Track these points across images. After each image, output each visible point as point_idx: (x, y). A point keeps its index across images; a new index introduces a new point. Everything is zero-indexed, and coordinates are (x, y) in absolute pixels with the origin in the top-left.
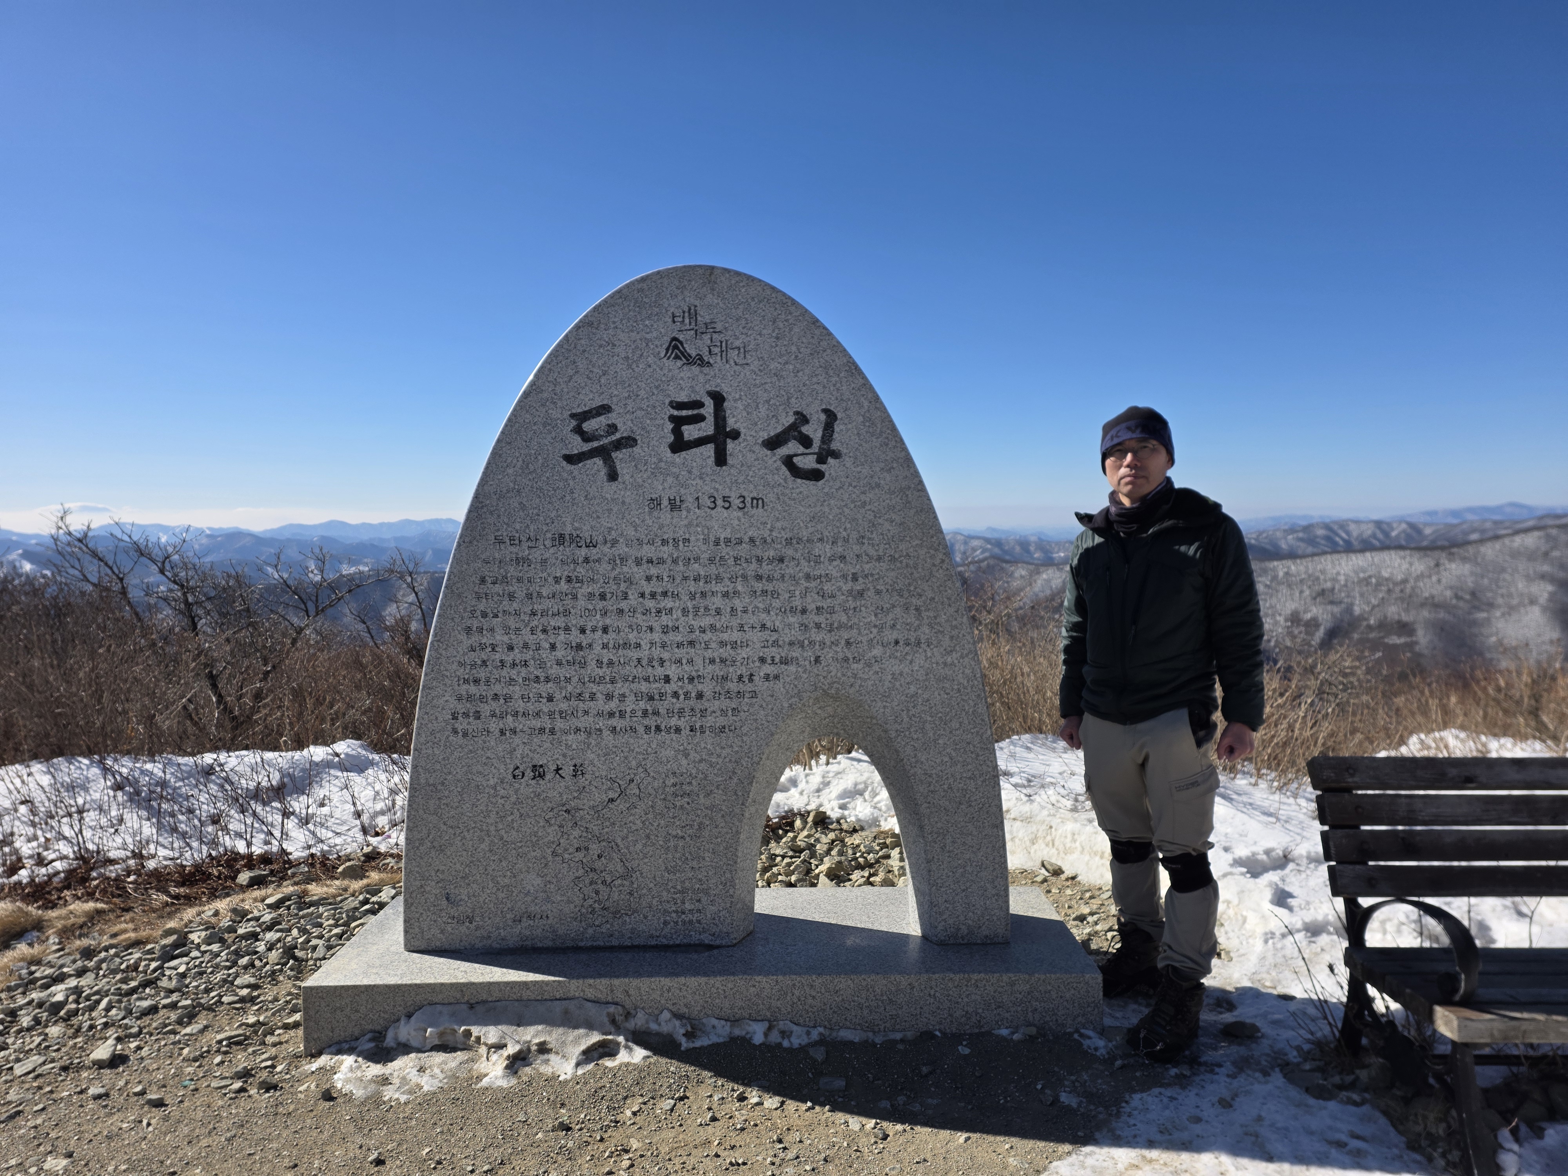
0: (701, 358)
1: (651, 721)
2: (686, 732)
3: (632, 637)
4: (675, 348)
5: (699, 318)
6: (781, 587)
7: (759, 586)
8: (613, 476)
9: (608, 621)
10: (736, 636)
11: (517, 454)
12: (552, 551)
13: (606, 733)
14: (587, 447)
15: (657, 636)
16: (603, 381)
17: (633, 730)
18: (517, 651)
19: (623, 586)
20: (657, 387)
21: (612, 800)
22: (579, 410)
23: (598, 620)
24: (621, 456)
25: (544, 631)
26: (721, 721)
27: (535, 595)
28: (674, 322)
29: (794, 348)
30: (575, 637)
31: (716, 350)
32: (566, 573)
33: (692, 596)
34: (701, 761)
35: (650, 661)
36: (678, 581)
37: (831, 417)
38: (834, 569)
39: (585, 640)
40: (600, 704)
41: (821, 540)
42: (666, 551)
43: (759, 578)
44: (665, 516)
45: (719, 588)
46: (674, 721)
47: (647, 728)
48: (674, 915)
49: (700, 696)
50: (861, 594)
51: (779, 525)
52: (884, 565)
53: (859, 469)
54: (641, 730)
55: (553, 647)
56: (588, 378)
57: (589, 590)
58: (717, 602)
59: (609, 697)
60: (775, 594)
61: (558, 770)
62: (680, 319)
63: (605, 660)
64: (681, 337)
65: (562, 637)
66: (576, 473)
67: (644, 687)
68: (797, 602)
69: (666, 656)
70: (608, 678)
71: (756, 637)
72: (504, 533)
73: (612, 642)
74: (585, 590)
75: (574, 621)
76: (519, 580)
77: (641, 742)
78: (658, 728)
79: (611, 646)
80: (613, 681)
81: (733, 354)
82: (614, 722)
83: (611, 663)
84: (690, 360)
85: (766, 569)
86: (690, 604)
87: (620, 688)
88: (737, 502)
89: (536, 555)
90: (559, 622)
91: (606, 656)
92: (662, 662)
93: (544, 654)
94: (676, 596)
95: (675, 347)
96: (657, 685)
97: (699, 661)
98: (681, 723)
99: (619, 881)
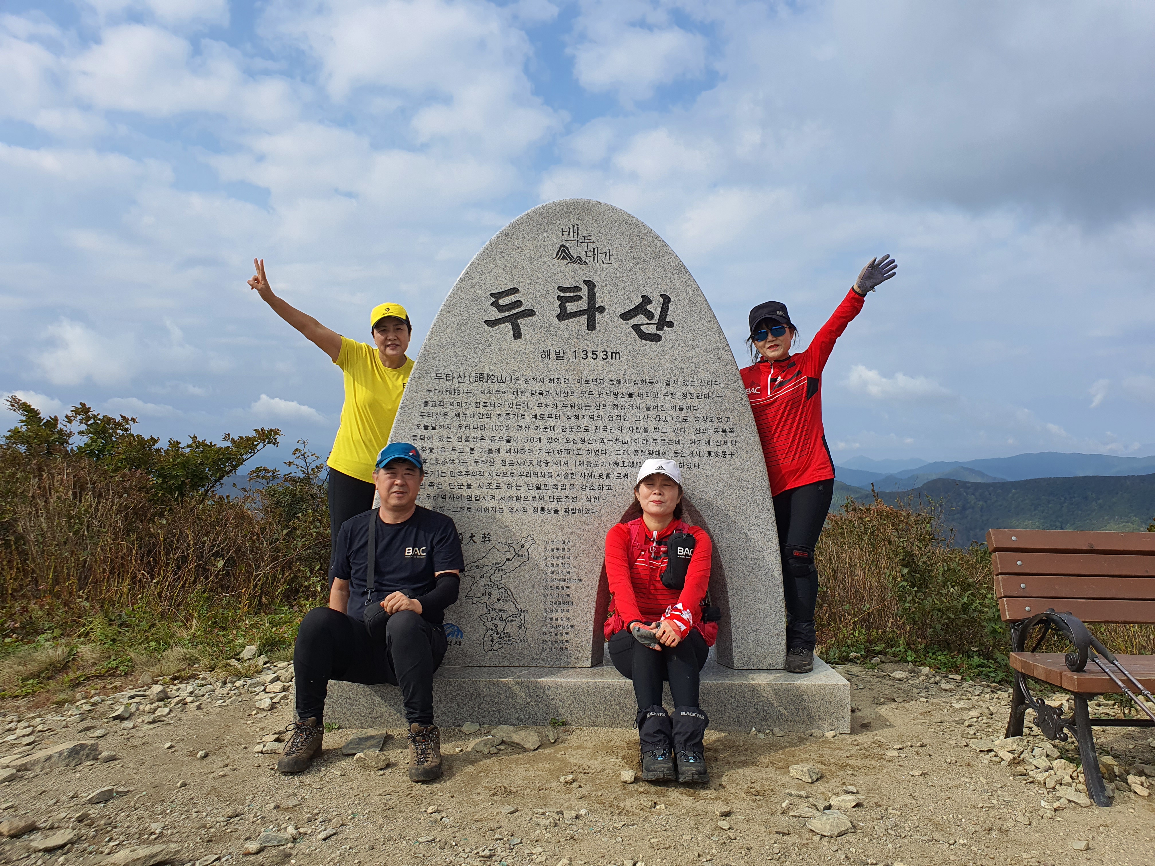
0: (580, 258)
1: (538, 504)
2: (561, 512)
3: (527, 446)
4: (563, 253)
5: (580, 233)
6: (631, 413)
7: (615, 413)
8: (517, 335)
9: (511, 434)
10: (598, 446)
11: (454, 320)
12: (475, 384)
13: (506, 512)
14: (501, 315)
15: (544, 445)
16: (514, 272)
17: (525, 510)
18: (447, 453)
19: (522, 411)
20: (550, 277)
21: (508, 560)
22: (497, 291)
23: (505, 434)
24: (524, 322)
25: (467, 440)
26: (587, 505)
27: (461, 415)
28: (563, 235)
29: (643, 254)
30: (488, 444)
31: (591, 254)
32: (483, 400)
33: (569, 418)
34: (571, 534)
35: (539, 462)
36: (559, 408)
37: (666, 300)
38: (668, 402)
39: (494, 446)
40: (504, 491)
41: (659, 382)
42: (552, 387)
43: (615, 407)
44: (553, 362)
45: (588, 413)
46: (554, 505)
47: (535, 510)
48: (549, 643)
49: (572, 488)
50: (685, 419)
51: (630, 371)
52: (702, 401)
53: (685, 335)
54: (531, 510)
55: (472, 451)
56: (504, 269)
57: (499, 412)
58: (586, 422)
59: (510, 486)
60: (626, 418)
61: (472, 536)
62: (567, 233)
63: (508, 461)
64: (567, 245)
65: (479, 444)
66: (493, 333)
67: (534, 480)
68: (641, 424)
69: (549, 459)
70: (509, 473)
71: (612, 447)
72: (443, 373)
73: (513, 448)
74: (497, 411)
75: (488, 433)
76: (452, 404)
77: (531, 518)
78: (542, 509)
79: (512, 451)
80: (512, 475)
81: (602, 257)
82: (513, 504)
83: (511, 463)
84: (572, 260)
85: (619, 401)
86: (567, 424)
87: (516, 481)
88: (601, 355)
89: (464, 387)
90: (478, 433)
91: (508, 458)
92: (547, 463)
93: (467, 455)
94: (557, 417)
95: (563, 251)
96: (543, 479)
97: (572, 464)
98: (559, 506)
99: (512, 618)
